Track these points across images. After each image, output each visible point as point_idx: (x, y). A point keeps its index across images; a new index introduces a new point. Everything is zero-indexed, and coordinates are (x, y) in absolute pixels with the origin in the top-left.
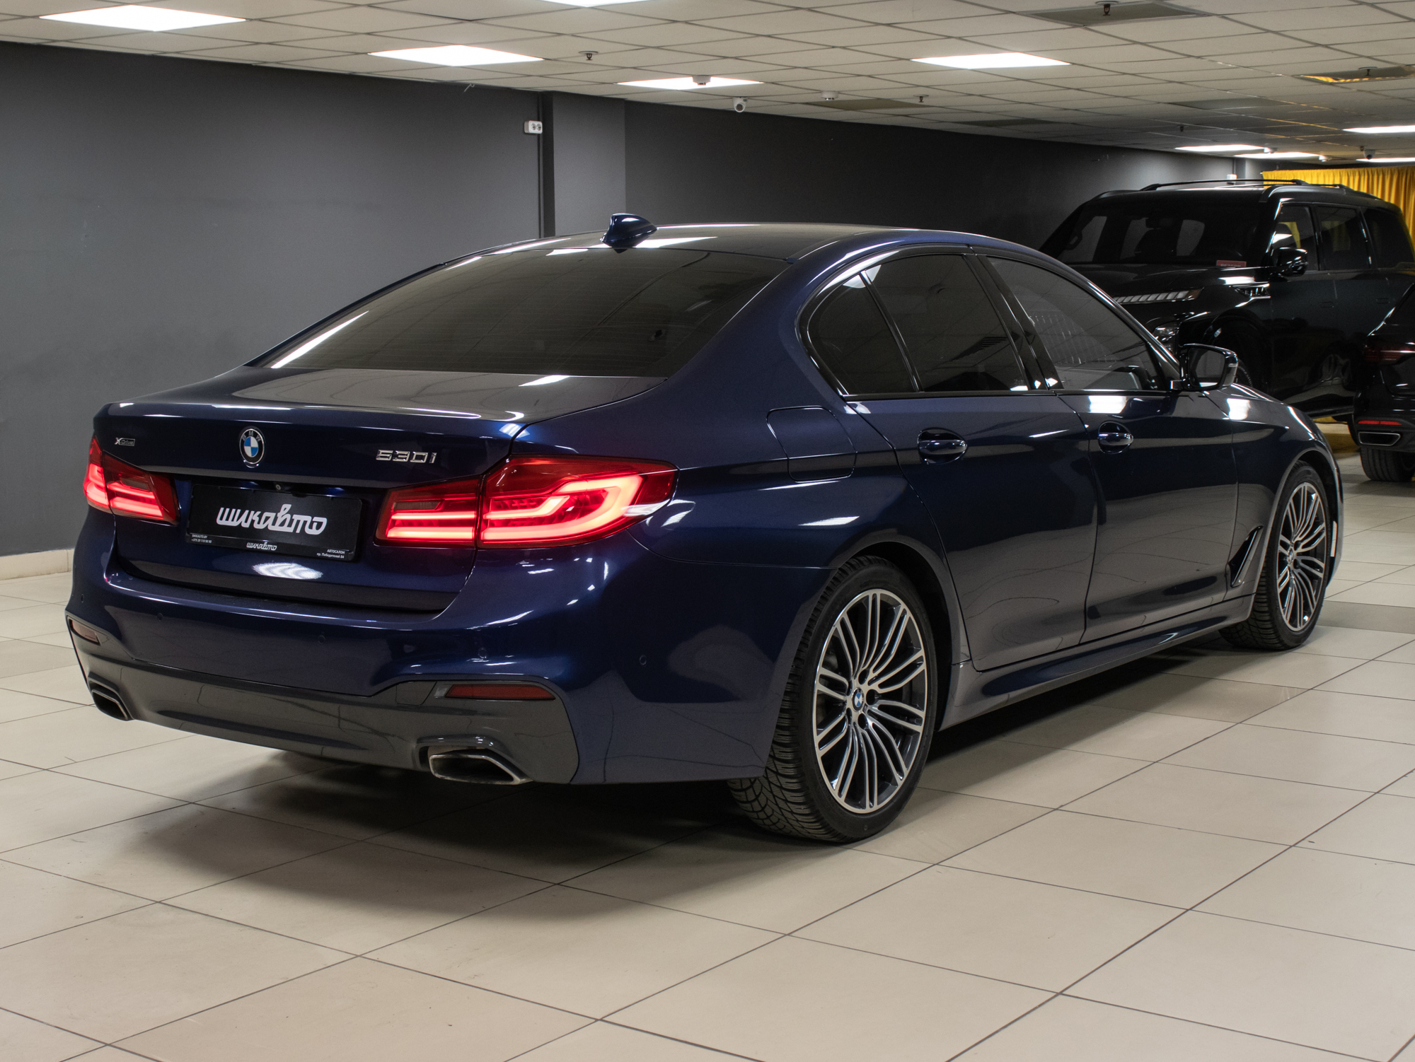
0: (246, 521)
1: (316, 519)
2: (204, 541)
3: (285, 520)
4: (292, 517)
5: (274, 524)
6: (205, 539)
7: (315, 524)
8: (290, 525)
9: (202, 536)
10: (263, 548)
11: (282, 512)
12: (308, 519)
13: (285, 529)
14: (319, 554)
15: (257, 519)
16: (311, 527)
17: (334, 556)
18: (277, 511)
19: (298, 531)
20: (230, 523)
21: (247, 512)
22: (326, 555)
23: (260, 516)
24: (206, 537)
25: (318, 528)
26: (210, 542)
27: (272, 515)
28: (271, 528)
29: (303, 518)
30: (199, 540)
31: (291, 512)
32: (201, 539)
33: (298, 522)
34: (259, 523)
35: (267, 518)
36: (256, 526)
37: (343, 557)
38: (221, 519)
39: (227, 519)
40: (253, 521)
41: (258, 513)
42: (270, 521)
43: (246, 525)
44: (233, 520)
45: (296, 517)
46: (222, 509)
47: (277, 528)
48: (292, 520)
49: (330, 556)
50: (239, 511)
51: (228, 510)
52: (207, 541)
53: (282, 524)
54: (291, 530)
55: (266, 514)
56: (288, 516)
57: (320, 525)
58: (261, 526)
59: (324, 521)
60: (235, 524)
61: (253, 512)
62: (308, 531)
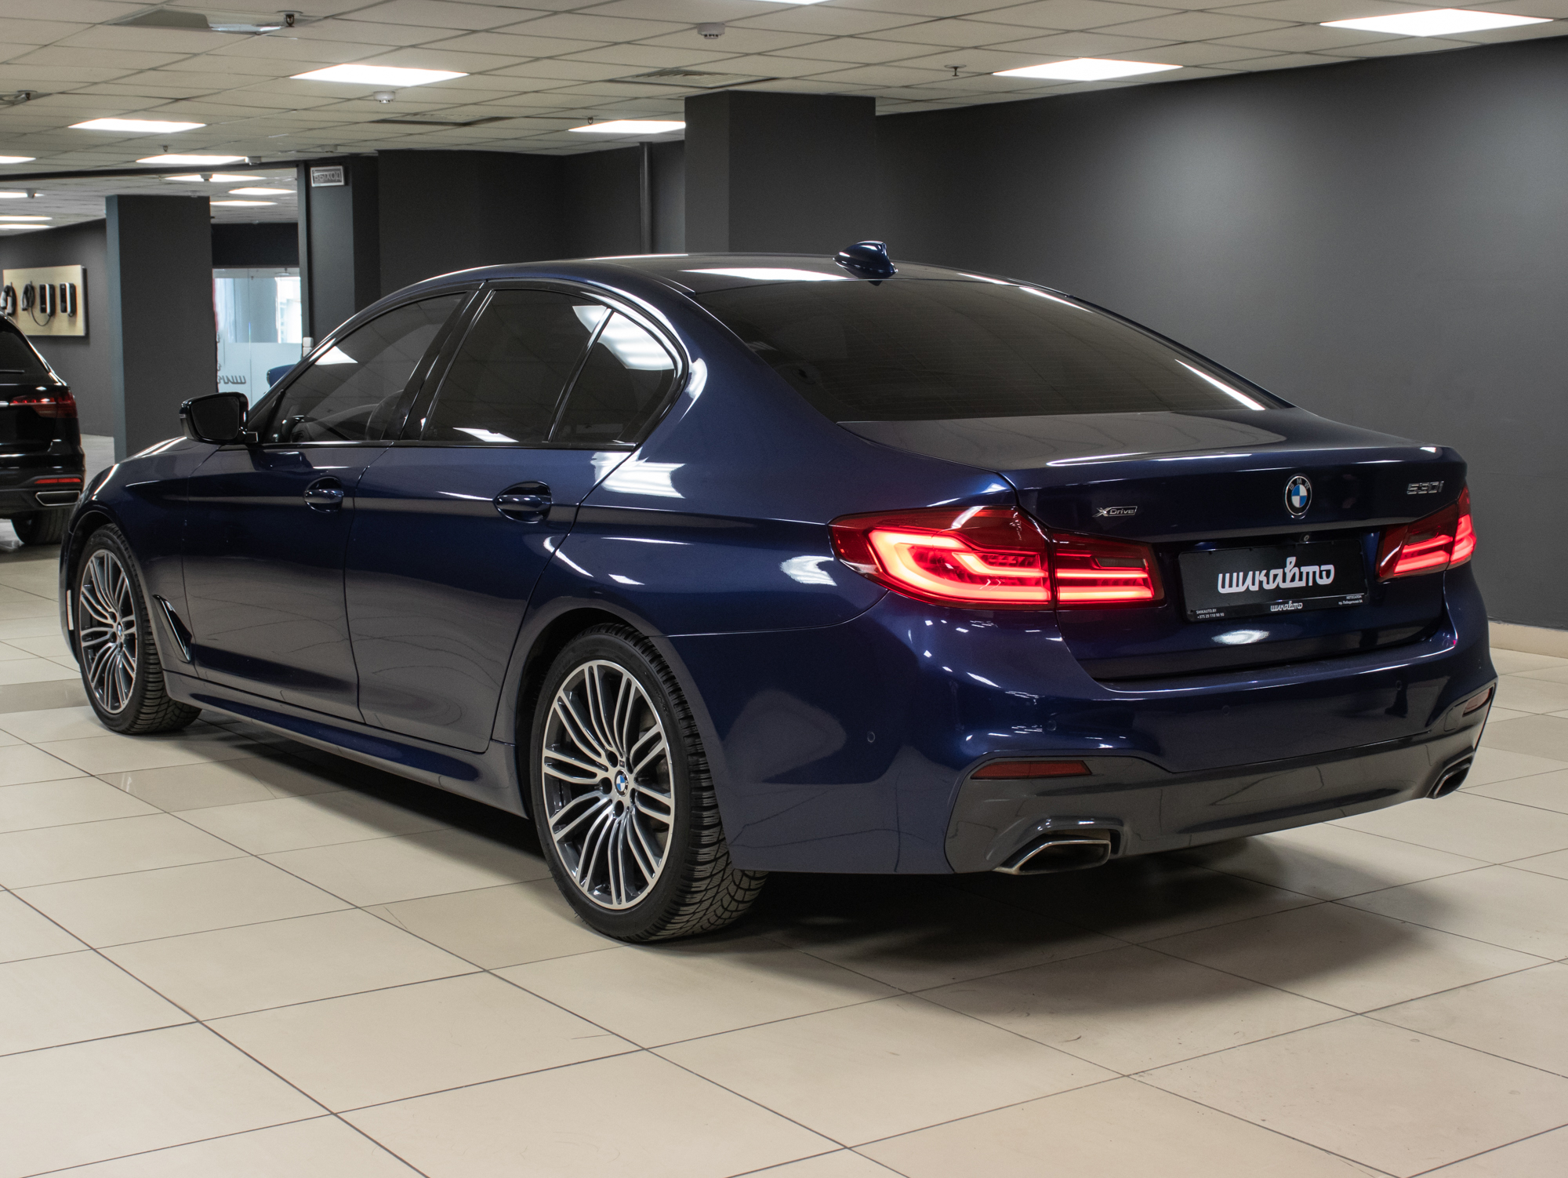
0: (1253, 584)
1: (1324, 567)
2: (1214, 615)
3: (1294, 575)
4: (1300, 570)
5: (1284, 581)
6: (1215, 613)
7: (1324, 573)
8: (1301, 579)
9: (1210, 611)
10: (1290, 609)
11: (1289, 567)
12: (1316, 568)
13: (1297, 584)
14: (1340, 603)
15: (1264, 579)
16: (1321, 577)
17: (1354, 602)
18: (1283, 566)
19: (1311, 584)
20: (1234, 590)
21: (1251, 573)
22: (1347, 602)
23: (1267, 575)
24: (1214, 610)
25: (1328, 576)
26: (1222, 614)
27: (1280, 572)
28: (1283, 586)
29: (1311, 569)
30: (1208, 616)
31: (1298, 565)
32: (1209, 613)
33: (1308, 573)
34: (1268, 583)
35: (1275, 576)
36: (1266, 586)
37: (1361, 601)
38: (1223, 587)
39: (1231, 585)
40: (1261, 583)
41: (1264, 572)
42: (1279, 579)
43: (1255, 588)
44: (1237, 586)
45: (1304, 569)
46: (1221, 576)
47: (1288, 585)
48: (1301, 574)
49: (1350, 603)
50: (1241, 574)
51: (1228, 575)
52: (1218, 615)
53: (1293, 580)
54: (1303, 584)
55: (1273, 572)
56: (1296, 570)
57: (1328, 573)
58: (1272, 586)
59: (1331, 567)
60: (1242, 589)
61: (1257, 573)
62: (1320, 582)
